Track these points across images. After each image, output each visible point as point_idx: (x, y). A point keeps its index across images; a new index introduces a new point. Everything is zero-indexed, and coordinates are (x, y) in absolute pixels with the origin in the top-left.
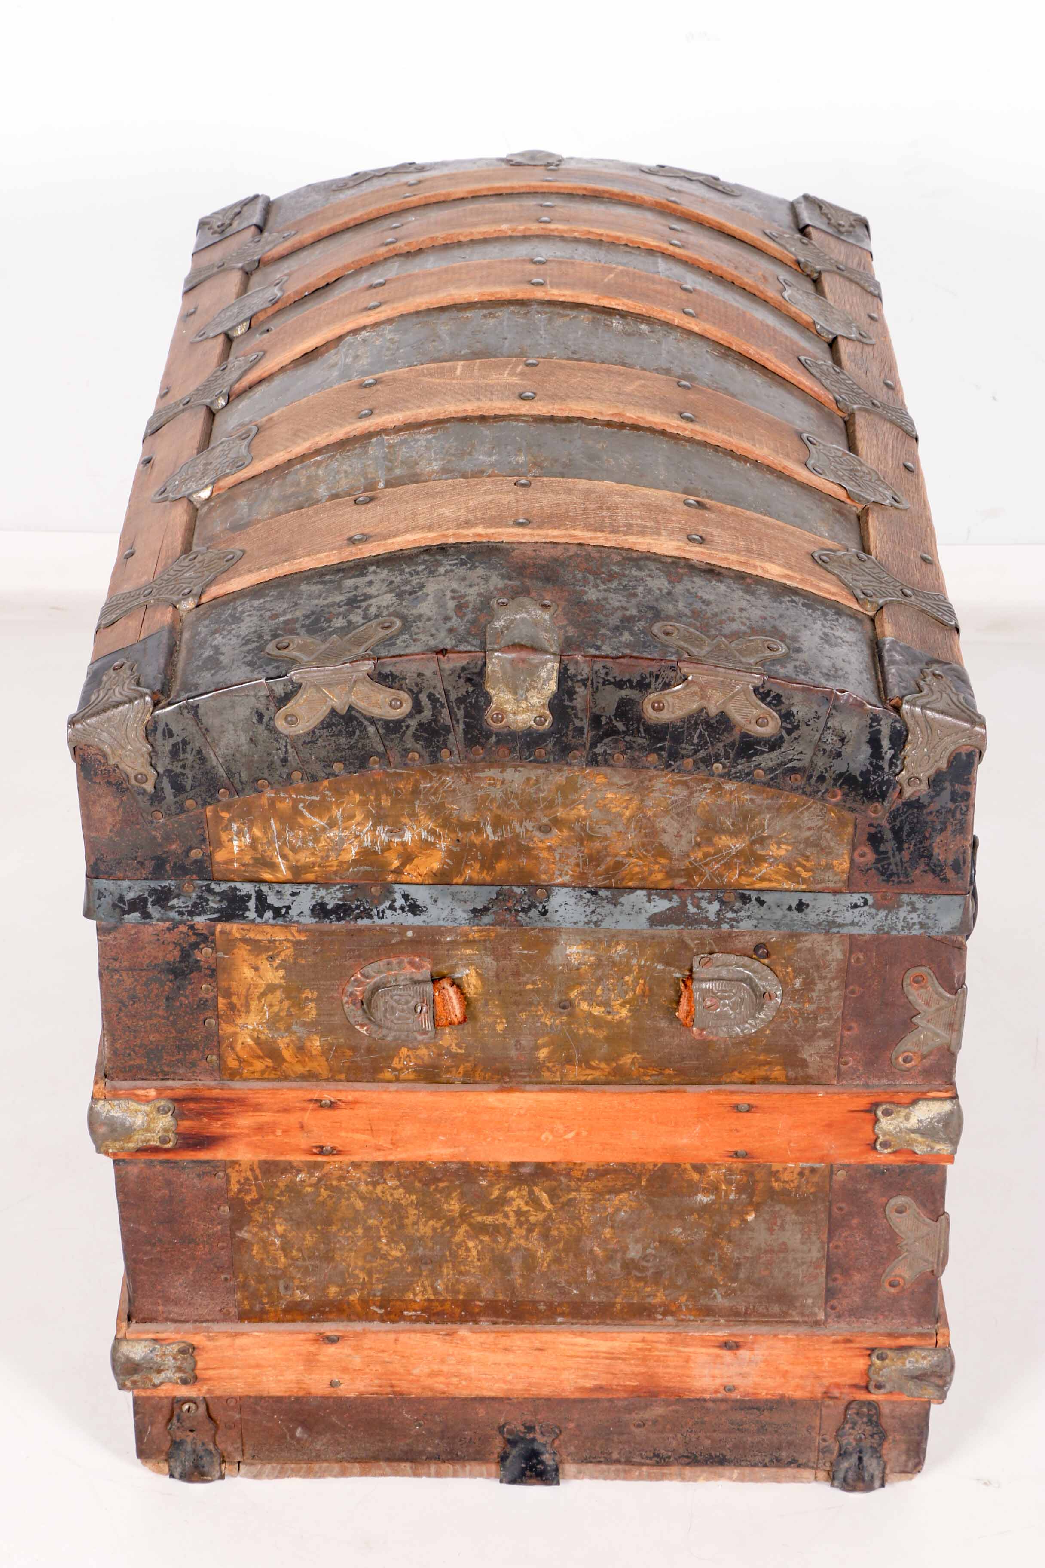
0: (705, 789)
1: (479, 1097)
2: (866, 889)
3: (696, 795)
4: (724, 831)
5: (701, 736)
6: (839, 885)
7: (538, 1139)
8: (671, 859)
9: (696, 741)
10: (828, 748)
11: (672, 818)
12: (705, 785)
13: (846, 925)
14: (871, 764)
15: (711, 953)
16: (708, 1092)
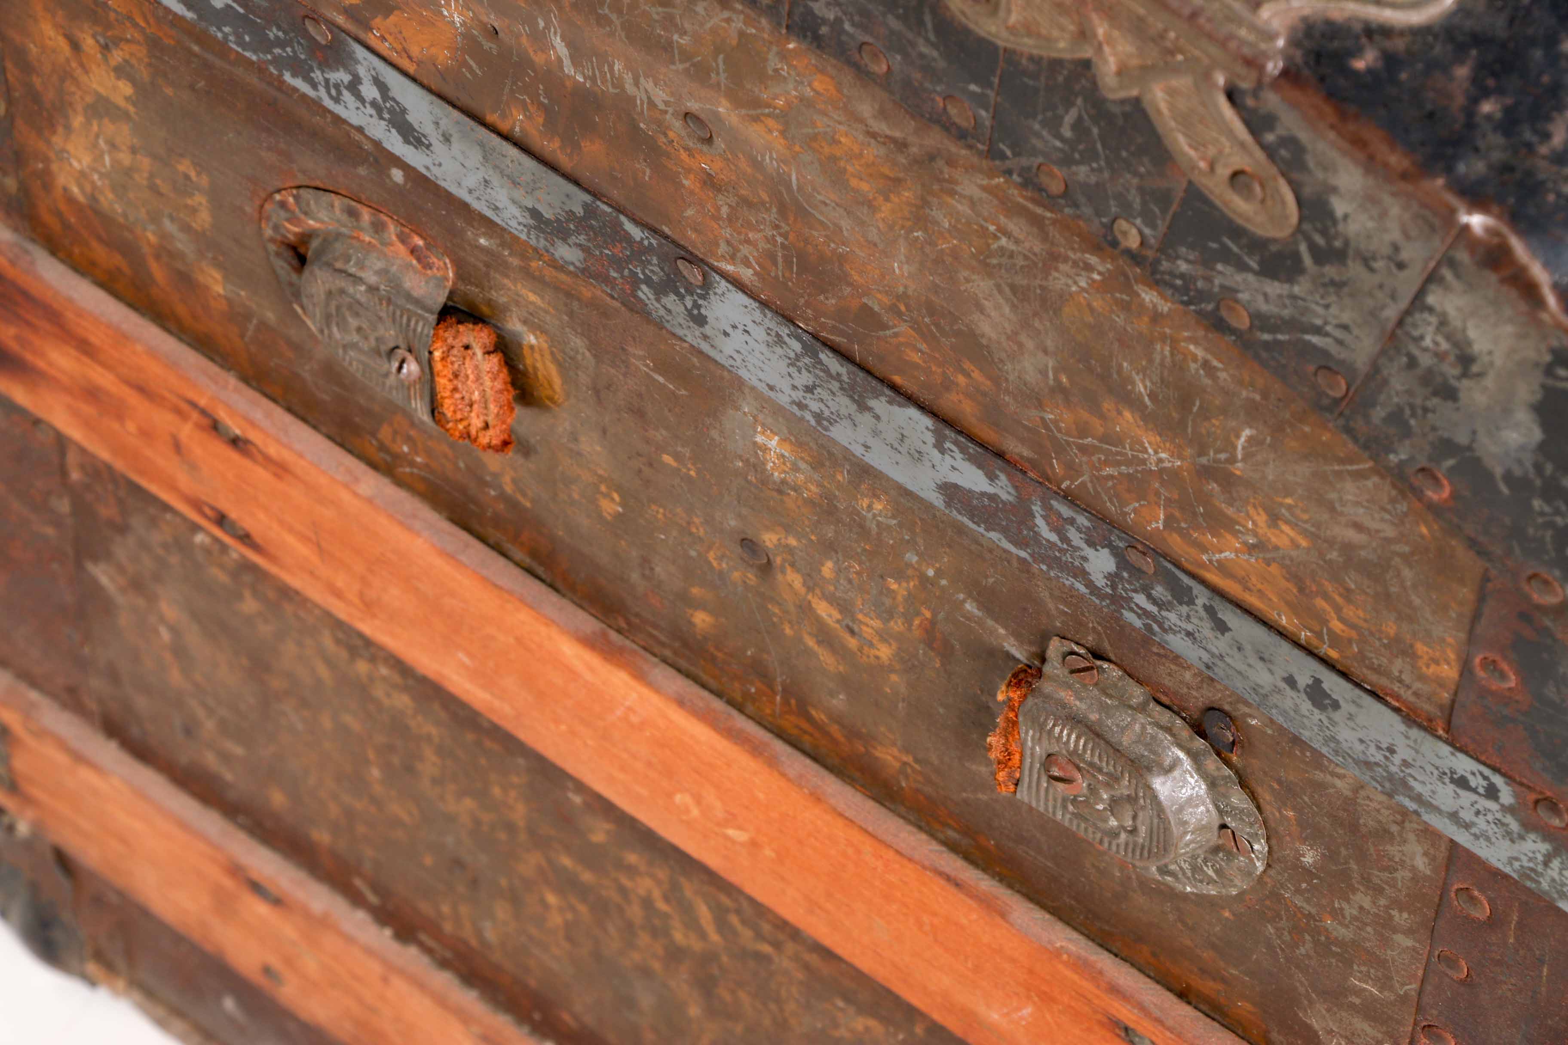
0: (1089, 268)
1: (543, 630)
2: (1496, 761)
3: (1064, 267)
4: (1130, 400)
5: (1077, 125)
6: (1427, 707)
7: (670, 795)
8: (996, 381)
9: (1067, 133)
10: (1426, 360)
11: (998, 287)
12: (1093, 260)
13: (1437, 810)
14: (1539, 468)
15: (1098, 655)
16: (1057, 953)
